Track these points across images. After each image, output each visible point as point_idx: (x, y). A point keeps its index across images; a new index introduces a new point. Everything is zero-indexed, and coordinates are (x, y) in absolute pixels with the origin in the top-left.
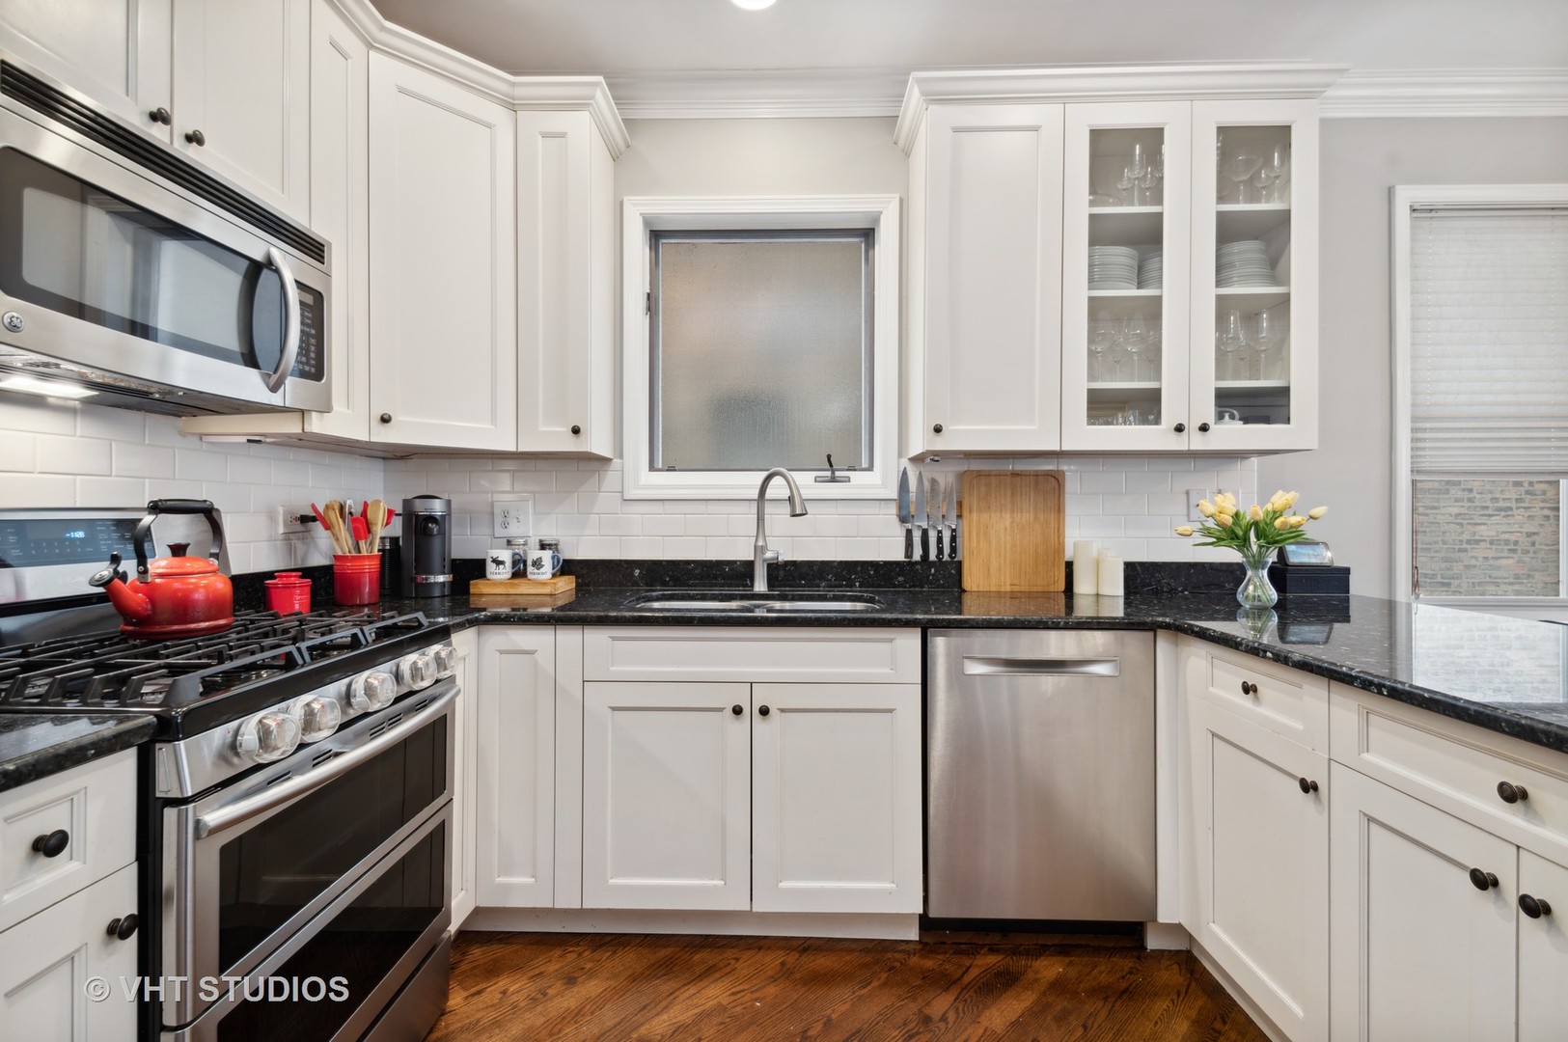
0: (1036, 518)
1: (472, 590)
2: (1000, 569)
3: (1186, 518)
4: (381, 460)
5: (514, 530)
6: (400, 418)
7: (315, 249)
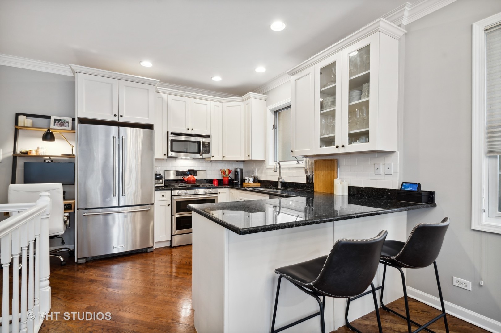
0: (329, 173)
1: (243, 184)
2: (321, 186)
3: (374, 173)
4: (242, 163)
5: (255, 174)
6: (226, 156)
7: (208, 137)
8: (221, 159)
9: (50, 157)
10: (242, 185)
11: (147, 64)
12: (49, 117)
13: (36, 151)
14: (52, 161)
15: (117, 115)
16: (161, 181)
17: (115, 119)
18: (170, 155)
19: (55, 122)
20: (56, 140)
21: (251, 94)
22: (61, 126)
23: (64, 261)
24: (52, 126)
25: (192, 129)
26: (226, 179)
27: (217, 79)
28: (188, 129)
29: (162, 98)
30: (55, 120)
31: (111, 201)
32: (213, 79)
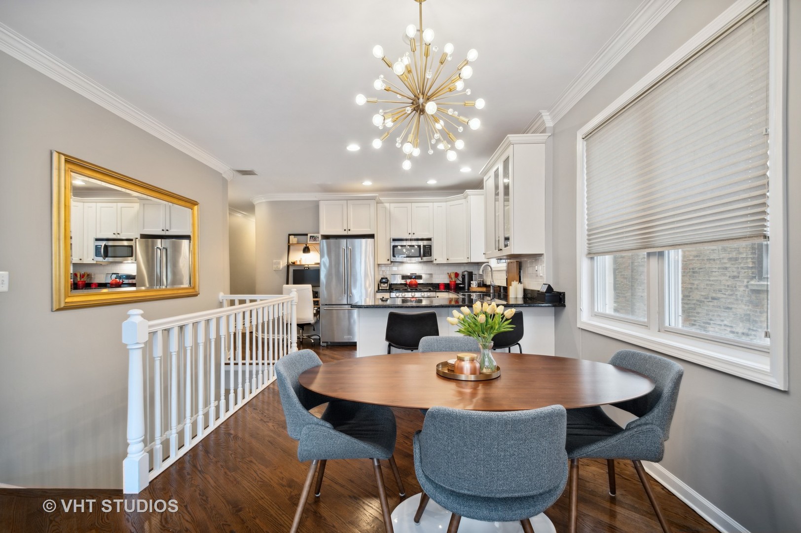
3: (536, 275)
6: (450, 259)
7: (430, 239)
8: (445, 262)
9: (308, 265)
10: (468, 289)
11: (368, 183)
12: (306, 235)
13: (300, 261)
14: (309, 268)
15: (346, 229)
16: (386, 285)
17: (345, 233)
18: (392, 260)
19: (310, 238)
20: (311, 252)
21: (468, 191)
22: (314, 241)
23: (314, 343)
24: (309, 242)
25: (414, 234)
26: (453, 283)
27: (432, 182)
28: (410, 234)
29: (385, 208)
30: (311, 236)
31: (342, 299)
32: (428, 182)
